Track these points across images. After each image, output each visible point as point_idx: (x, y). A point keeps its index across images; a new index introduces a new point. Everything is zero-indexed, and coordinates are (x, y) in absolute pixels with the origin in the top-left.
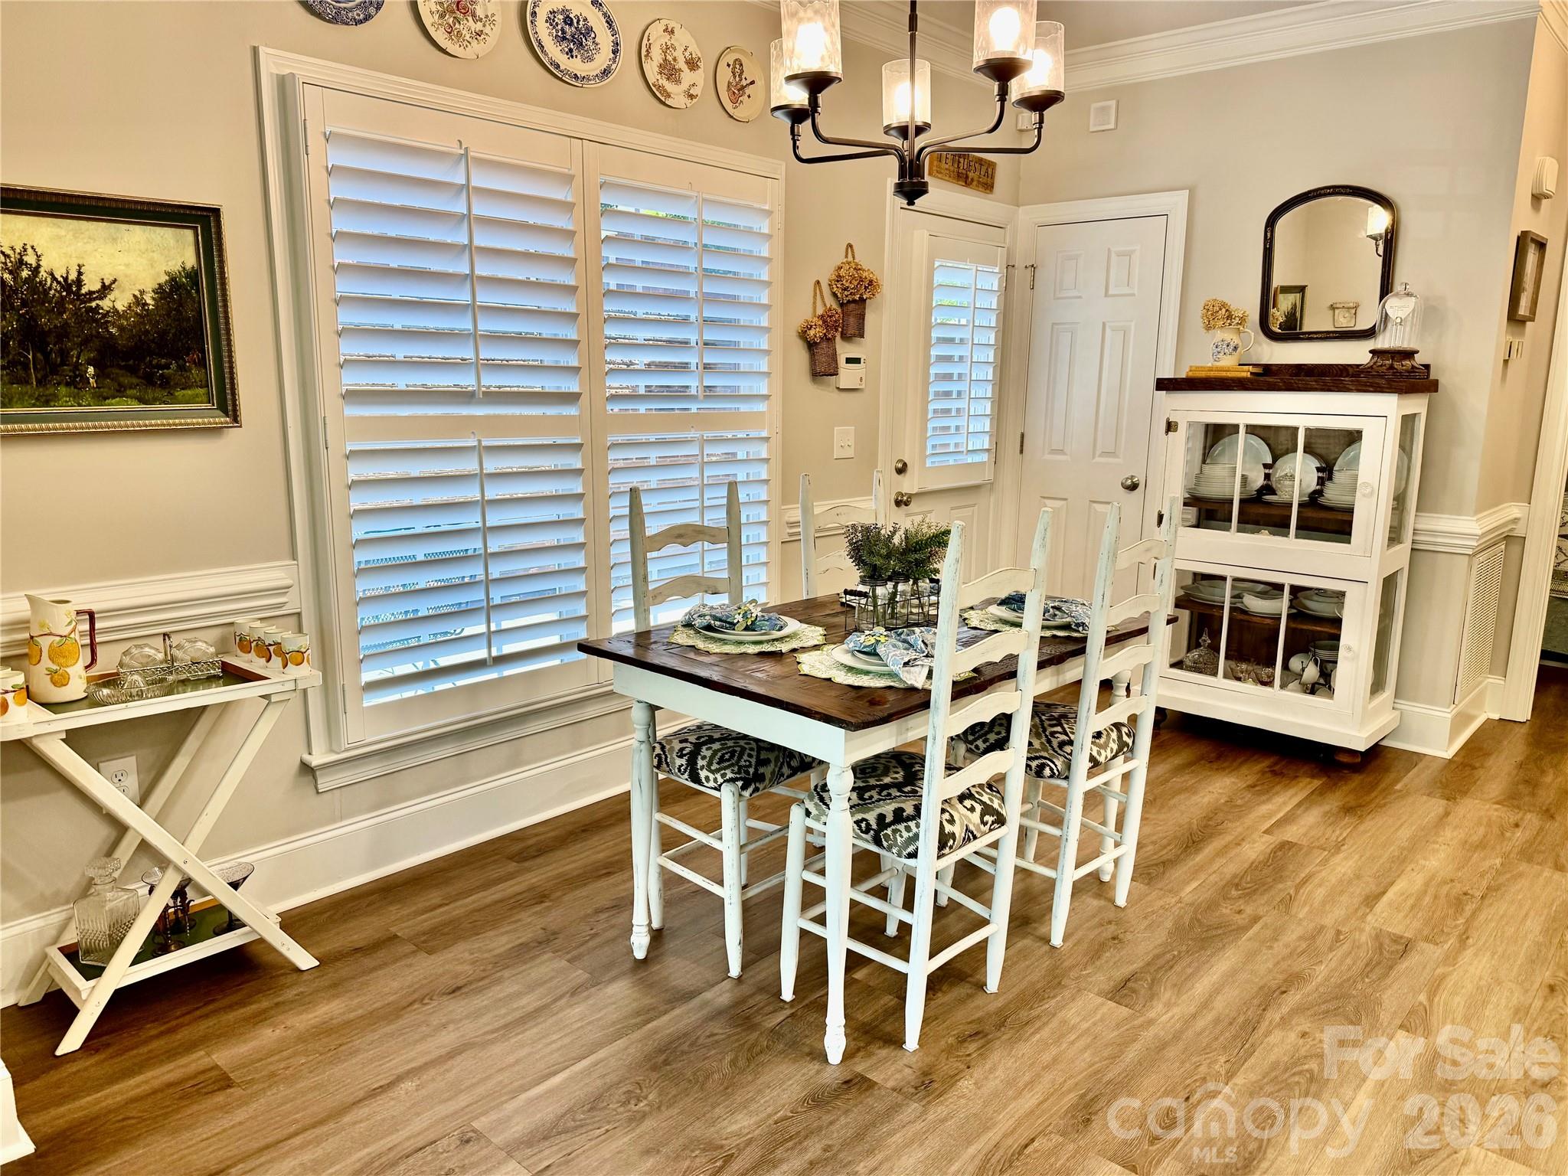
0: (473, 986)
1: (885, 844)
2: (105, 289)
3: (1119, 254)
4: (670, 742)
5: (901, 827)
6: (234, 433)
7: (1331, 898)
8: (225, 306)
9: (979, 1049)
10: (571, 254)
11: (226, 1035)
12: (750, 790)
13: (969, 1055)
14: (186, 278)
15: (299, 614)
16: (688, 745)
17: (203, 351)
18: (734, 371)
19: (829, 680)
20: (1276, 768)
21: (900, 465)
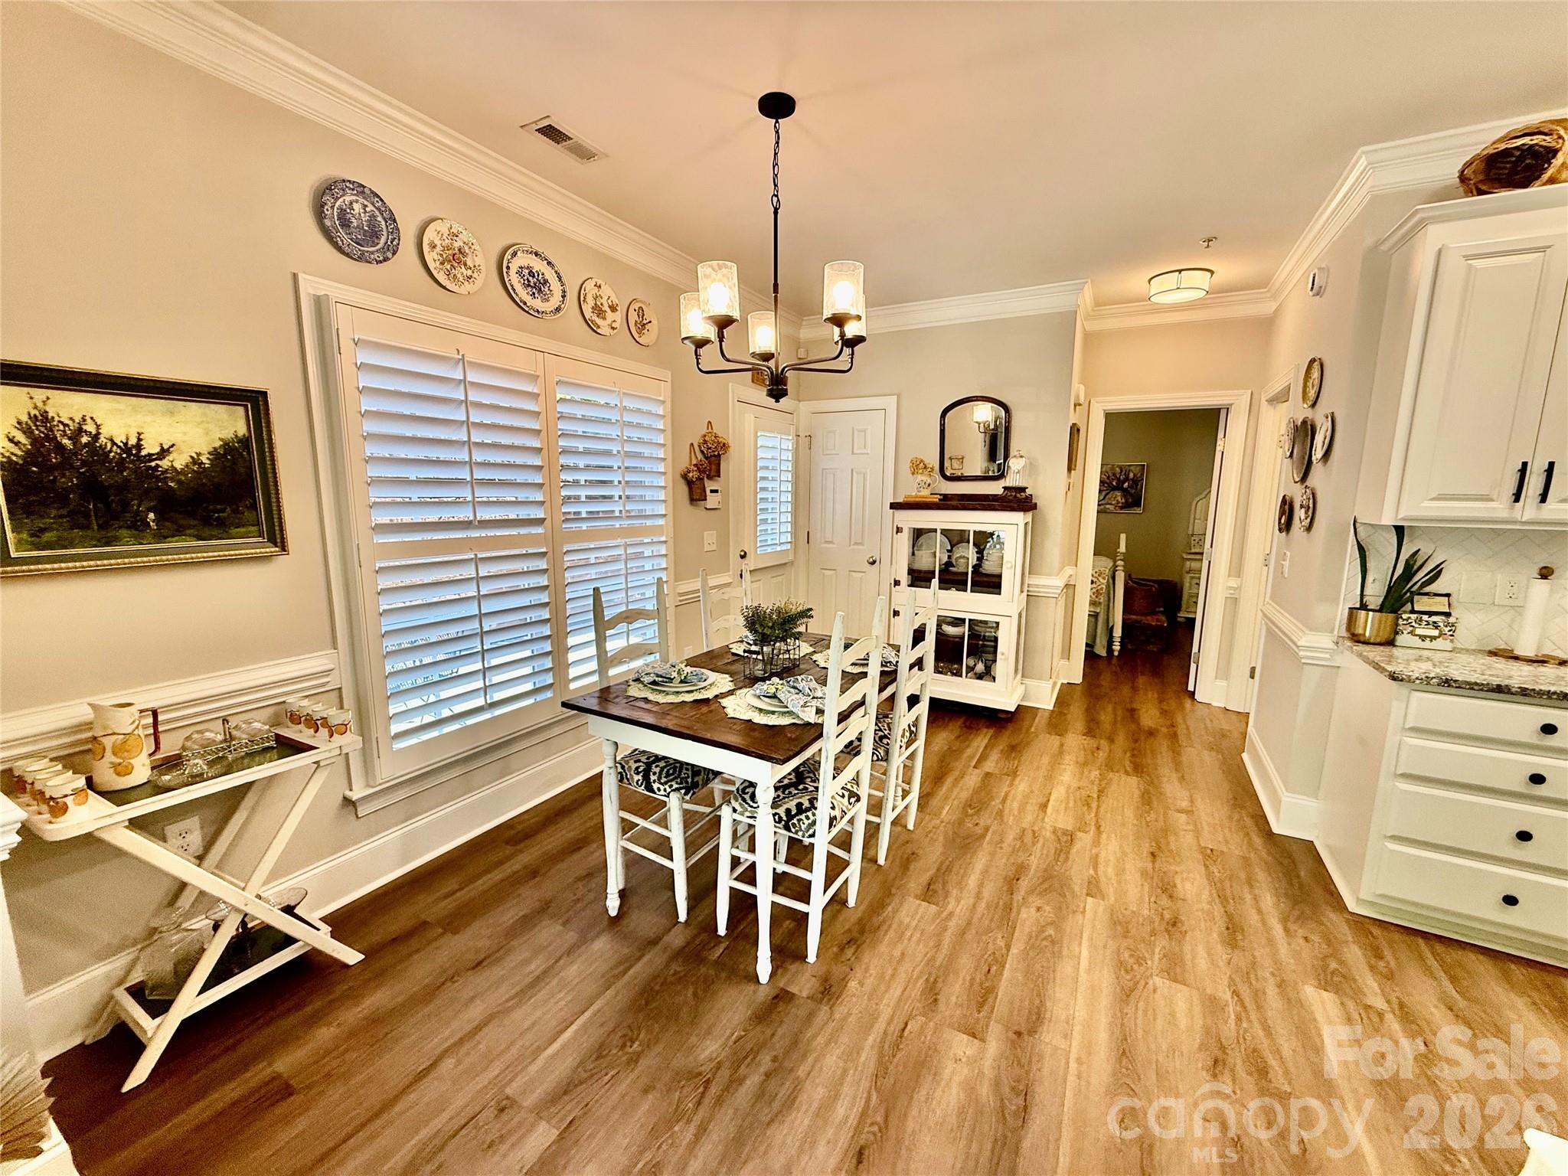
0: (494, 958)
1: (793, 830)
2: (164, 452)
3: (859, 431)
4: (627, 762)
5: (803, 817)
6: (283, 559)
7: (1022, 808)
8: (273, 464)
9: (854, 954)
10: (537, 427)
11: (285, 1041)
12: (690, 795)
13: (849, 960)
14: (238, 443)
15: (340, 689)
16: (641, 764)
17: (254, 498)
18: (642, 500)
19: (750, 721)
20: (967, 724)
21: (742, 553)
